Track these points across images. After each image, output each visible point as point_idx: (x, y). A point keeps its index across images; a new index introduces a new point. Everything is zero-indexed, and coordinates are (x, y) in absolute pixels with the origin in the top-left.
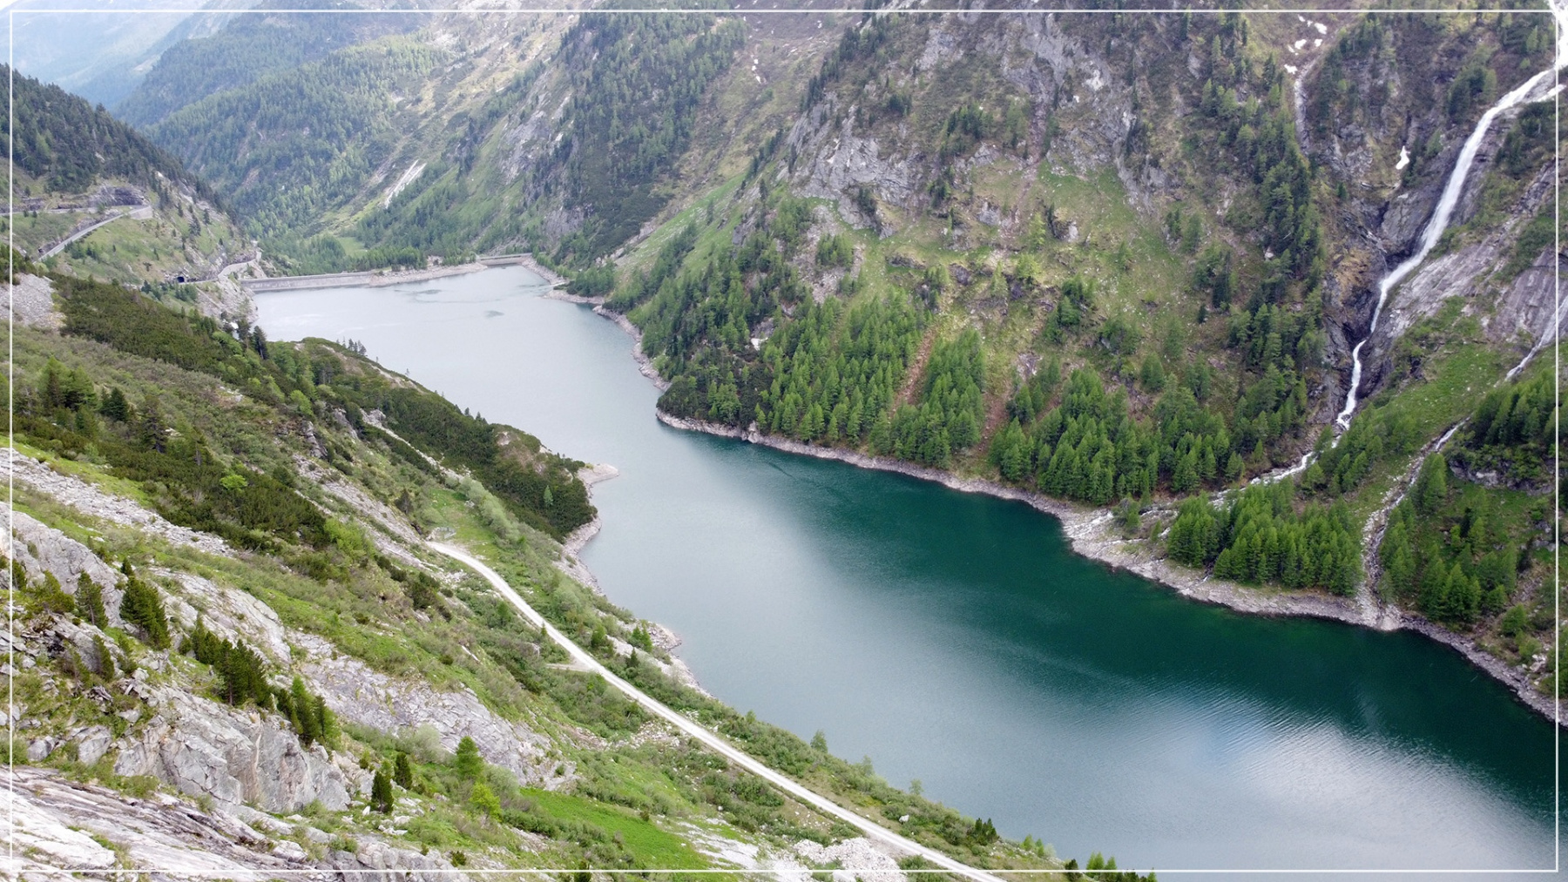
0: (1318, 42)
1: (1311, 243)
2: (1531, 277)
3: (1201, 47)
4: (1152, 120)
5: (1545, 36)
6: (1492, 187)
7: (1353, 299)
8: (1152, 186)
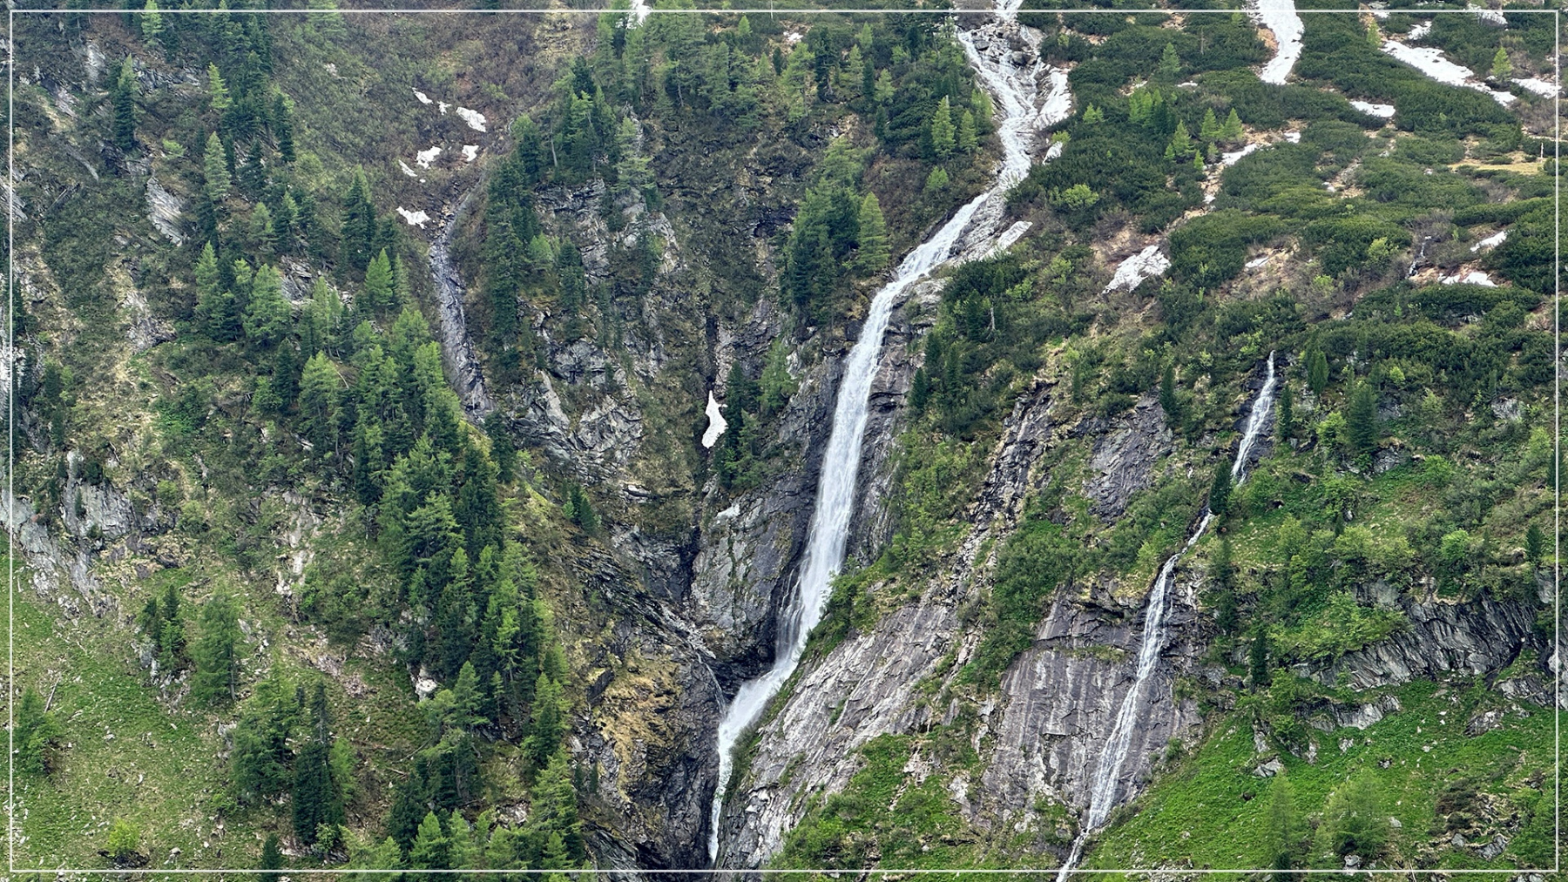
0: (470, 152)
1: (526, 641)
2: (1040, 668)
3: (175, 165)
4: (69, 360)
5: (968, 116)
6: (918, 466)
7: (652, 780)
8: (93, 534)
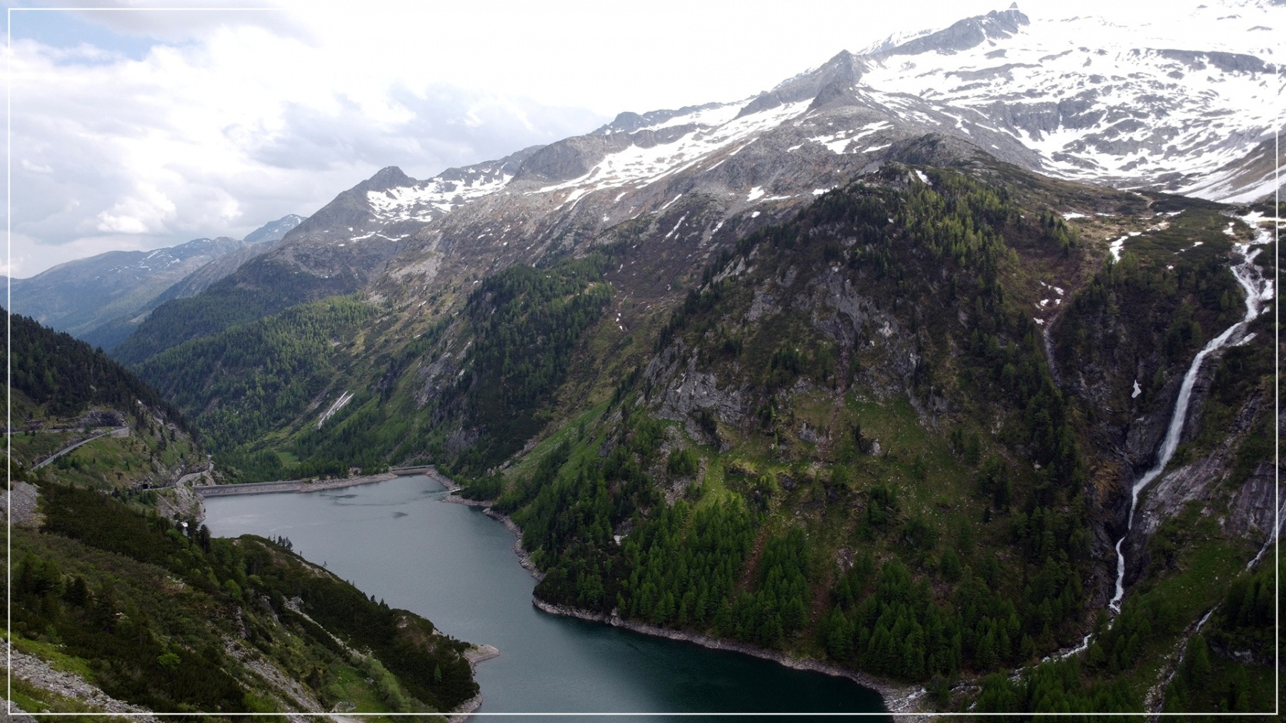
0: (1058, 301)
1: (1071, 456)
2: (1254, 484)
3: (967, 304)
4: (933, 360)
5: (1234, 297)
6: (1211, 412)
7: (1110, 502)
8: (938, 410)
